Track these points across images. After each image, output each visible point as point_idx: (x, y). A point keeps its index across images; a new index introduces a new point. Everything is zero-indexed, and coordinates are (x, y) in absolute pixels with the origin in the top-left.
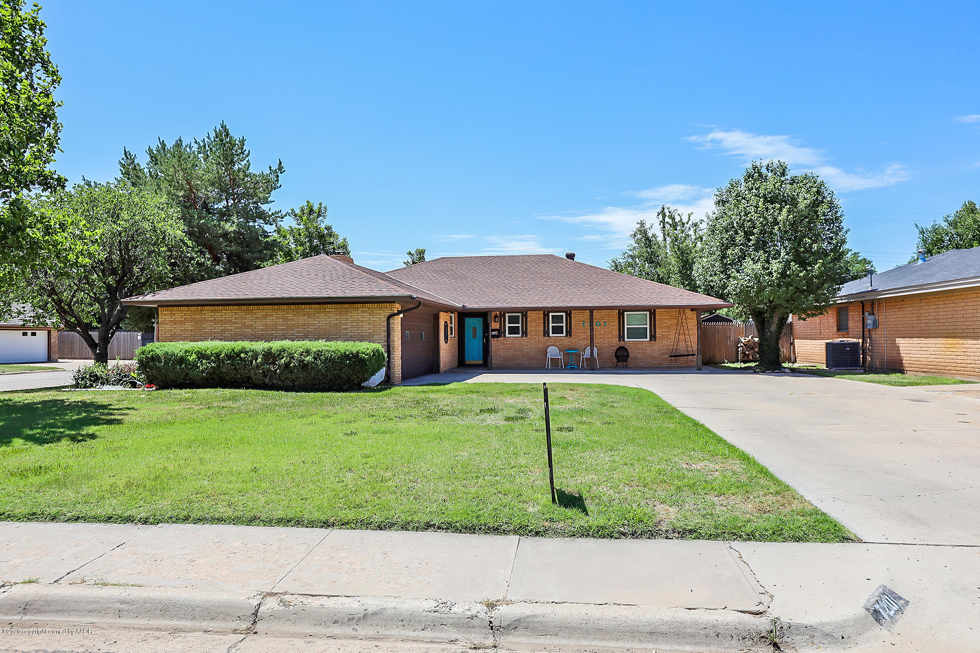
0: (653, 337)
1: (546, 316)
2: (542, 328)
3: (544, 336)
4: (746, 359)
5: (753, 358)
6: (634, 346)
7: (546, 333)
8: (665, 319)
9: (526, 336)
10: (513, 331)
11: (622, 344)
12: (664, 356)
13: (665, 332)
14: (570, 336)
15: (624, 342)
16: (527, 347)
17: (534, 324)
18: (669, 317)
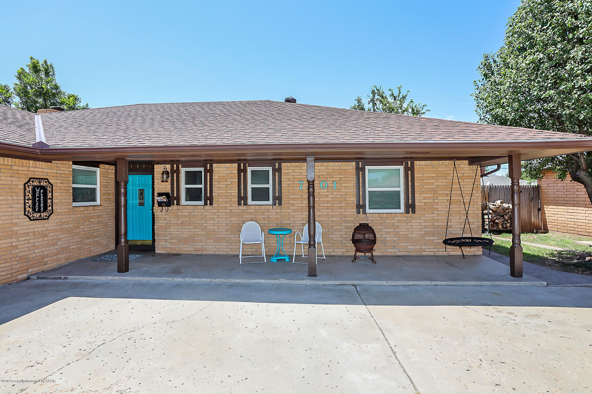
0: (411, 207)
1: (242, 171)
2: (235, 192)
3: (239, 204)
4: (495, 228)
5: (503, 227)
6: (381, 222)
7: (242, 199)
8: (429, 178)
9: (211, 204)
10: (193, 195)
11: (362, 219)
12: (427, 238)
13: (428, 198)
14: (280, 204)
15: (364, 215)
16: (212, 222)
17: (223, 185)
18: (434, 175)
